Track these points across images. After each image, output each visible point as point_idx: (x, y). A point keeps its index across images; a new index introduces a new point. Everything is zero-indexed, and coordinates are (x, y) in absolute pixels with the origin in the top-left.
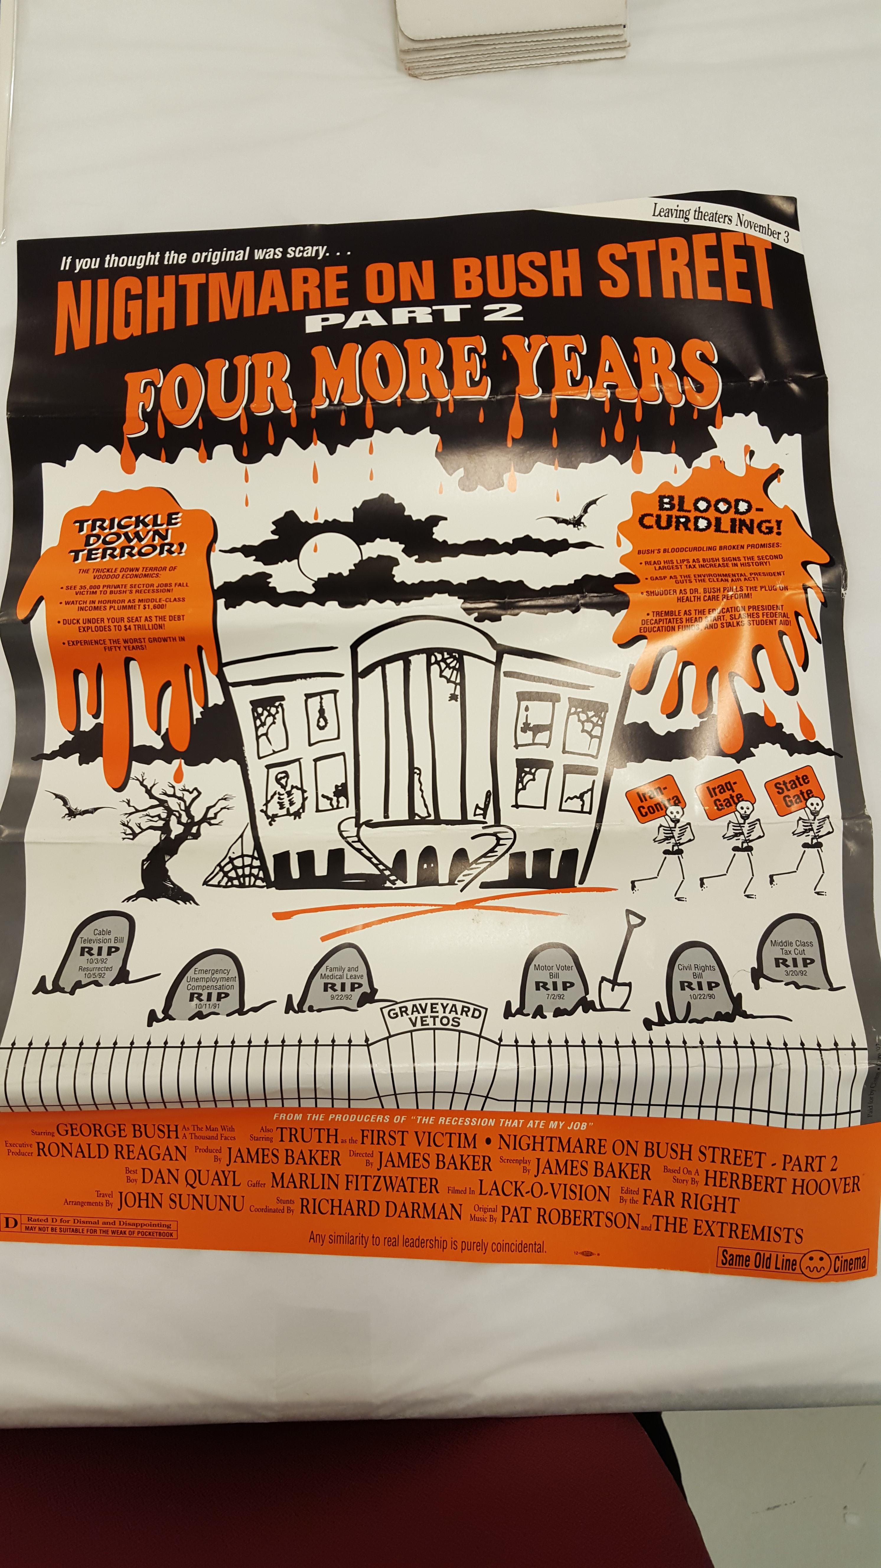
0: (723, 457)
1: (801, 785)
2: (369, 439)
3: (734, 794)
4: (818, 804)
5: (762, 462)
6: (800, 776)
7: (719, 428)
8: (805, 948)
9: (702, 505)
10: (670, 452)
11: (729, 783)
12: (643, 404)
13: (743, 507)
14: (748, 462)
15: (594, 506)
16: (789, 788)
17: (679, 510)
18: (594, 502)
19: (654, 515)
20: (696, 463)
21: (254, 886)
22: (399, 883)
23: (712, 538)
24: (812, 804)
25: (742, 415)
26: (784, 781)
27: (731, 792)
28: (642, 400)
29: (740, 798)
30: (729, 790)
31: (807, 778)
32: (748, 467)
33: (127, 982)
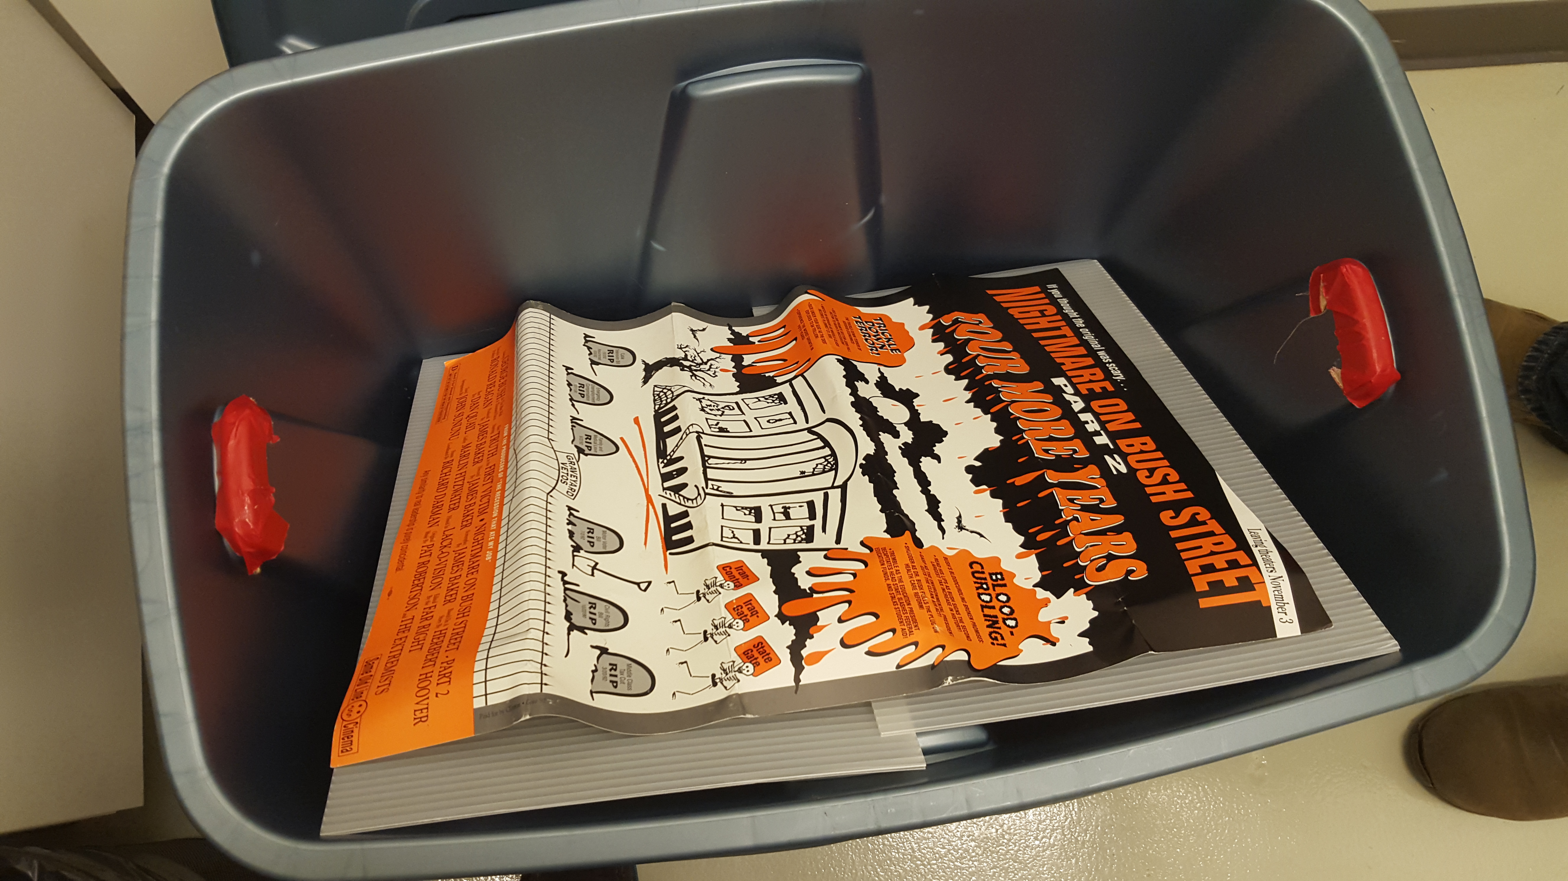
0: (1050, 605)
1: (763, 657)
2: (982, 414)
3: (748, 617)
4: (748, 671)
5: (1055, 631)
6: (770, 656)
7: (1075, 595)
8: (626, 684)
9: (1003, 598)
10: (1041, 572)
11: (757, 613)
12: (1071, 541)
13: (1012, 623)
14: (1052, 622)
15: (979, 536)
16: (759, 651)
17: (992, 584)
18: (982, 536)
19: (983, 570)
20: (1038, 590)
21: (655, 405)
22: (662, 465)
23: (975, 606)
24: (747, 667)
25: (1092, 606)
26: (764, 646)
27: (749, 614)
28: (1074, 539)
29: (745, 621)
30: (751, 613)
31: (770, 661)
32: (1050, 622)
33: (591, 364)
